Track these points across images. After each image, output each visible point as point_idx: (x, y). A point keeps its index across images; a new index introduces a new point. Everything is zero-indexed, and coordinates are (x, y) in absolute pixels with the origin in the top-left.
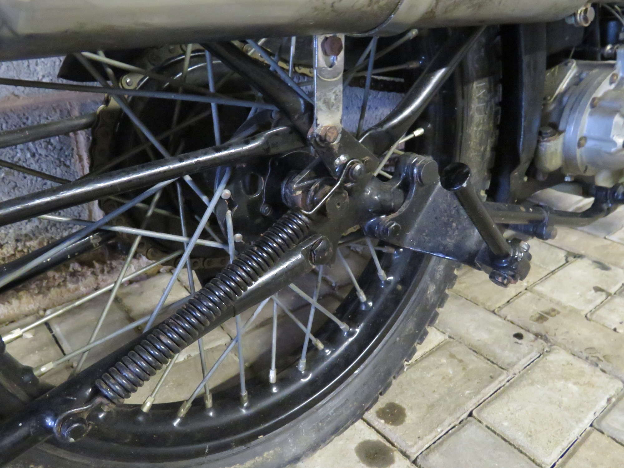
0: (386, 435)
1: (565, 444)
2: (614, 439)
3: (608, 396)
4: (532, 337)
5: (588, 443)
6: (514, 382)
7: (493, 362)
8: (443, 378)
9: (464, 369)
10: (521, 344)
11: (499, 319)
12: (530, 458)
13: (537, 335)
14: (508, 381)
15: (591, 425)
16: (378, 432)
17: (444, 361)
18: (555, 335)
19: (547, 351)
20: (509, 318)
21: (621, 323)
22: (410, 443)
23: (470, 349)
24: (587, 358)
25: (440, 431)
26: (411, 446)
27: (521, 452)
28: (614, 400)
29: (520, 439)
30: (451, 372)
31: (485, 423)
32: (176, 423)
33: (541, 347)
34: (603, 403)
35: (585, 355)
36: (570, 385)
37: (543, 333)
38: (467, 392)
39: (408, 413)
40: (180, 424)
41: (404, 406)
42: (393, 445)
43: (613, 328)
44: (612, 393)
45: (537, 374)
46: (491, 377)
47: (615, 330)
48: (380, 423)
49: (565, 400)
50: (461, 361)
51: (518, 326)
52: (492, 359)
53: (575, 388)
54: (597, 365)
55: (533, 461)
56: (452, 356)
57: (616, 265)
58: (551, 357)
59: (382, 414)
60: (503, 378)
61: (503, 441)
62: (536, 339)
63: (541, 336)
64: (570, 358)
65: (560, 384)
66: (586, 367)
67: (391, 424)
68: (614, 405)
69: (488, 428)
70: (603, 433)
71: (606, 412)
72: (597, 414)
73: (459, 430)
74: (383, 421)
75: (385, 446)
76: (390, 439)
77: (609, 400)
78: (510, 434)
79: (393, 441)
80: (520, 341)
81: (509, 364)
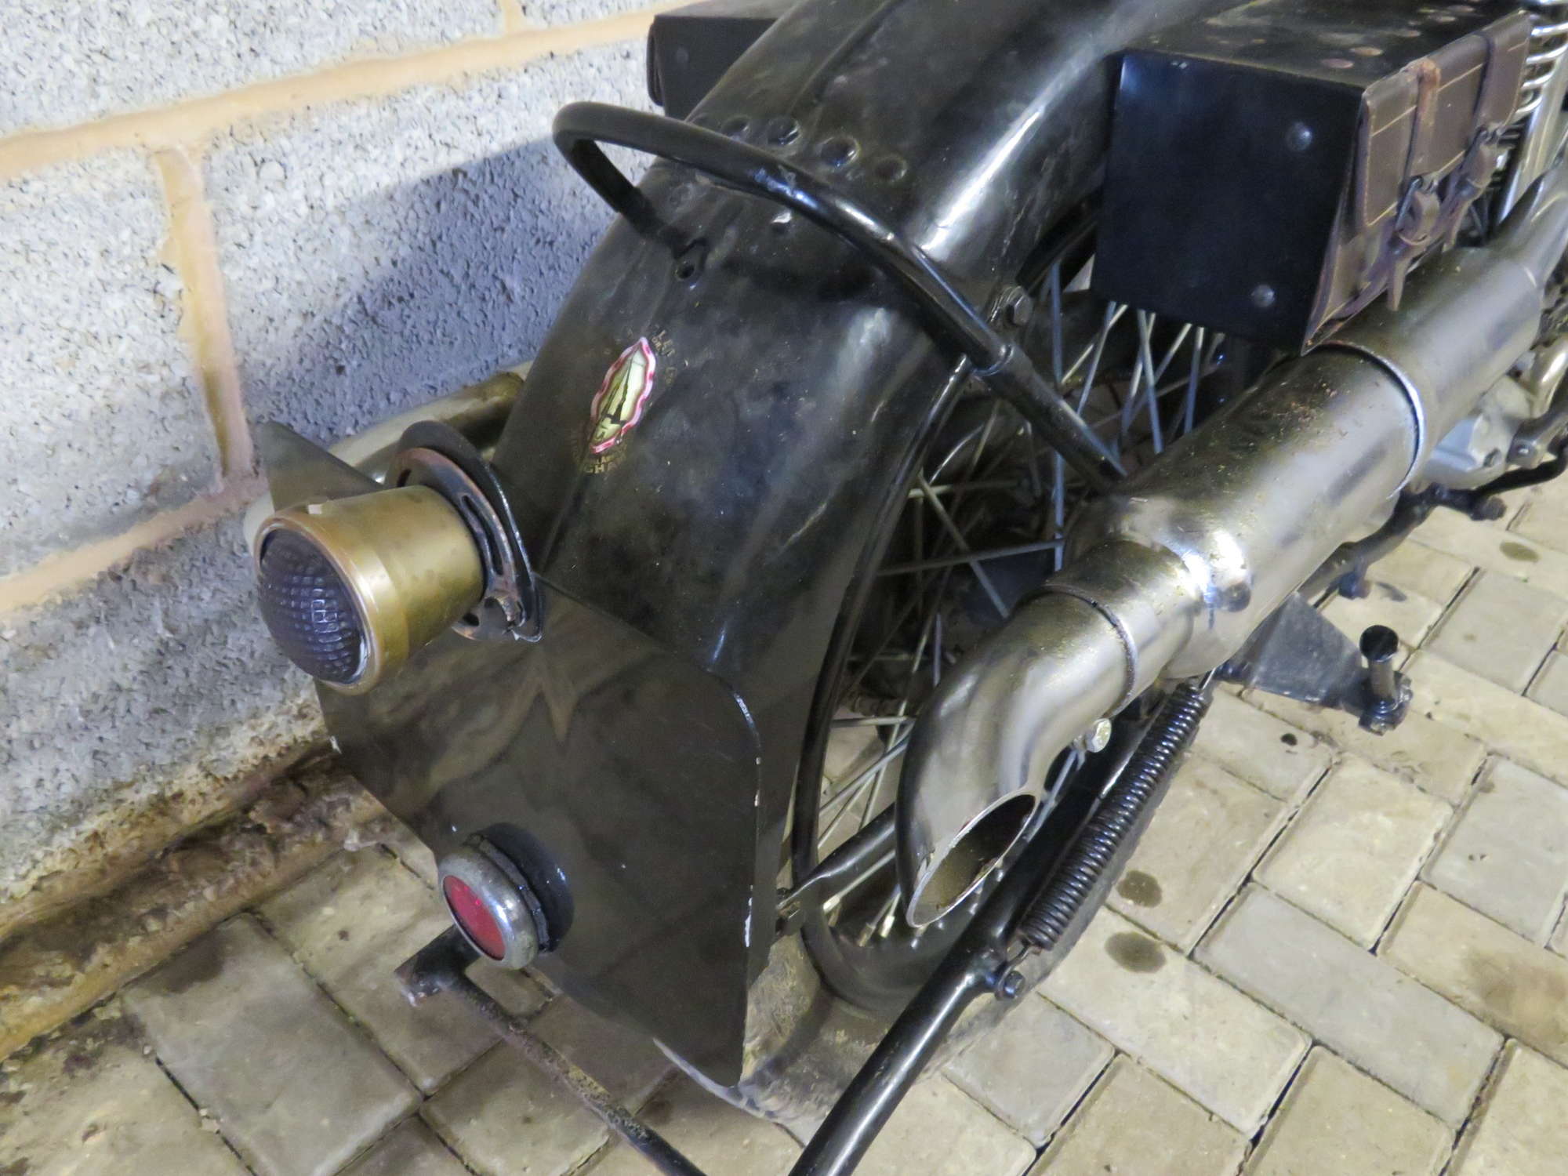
0: (1141, 922)
1: (1388, 910)
2: (1450, 896)
3: (1433, 832)
4: (1310, 739)
5: (1418, 904)
6: (1299, 820)
7: (1261, 789)
8: (1197, 823)
9: (1223, 805)
10: (1296, 753)
11: (1254, 711)
12: (1345, 936)
13: (1316, 735)
14: (1290, 819)
15: (1417, 878)
16: (1127, 918)
17: (1190, 793)
18: (1343, 733)
19: (1336, 764)
20: (1267, 707)
21: (1437, 703)
22: (1180, 932)
23: (1223, 769)
24: (1396, 770)
25: (1215, 907)
26: (1183, 936)
27: (1332, 928)
28: (1443, 835)
29: (1326, 907)
30: (1205, 812)
31: (1274, 891)
32: (914, 944)
33: (1327, 757)
34: (1429, 842)
35: (1393, 765)
36: (1380, 818)
37: (1325, 731)
38: (1238, 843)
39: (1164, 886)
40: (919, 946)
41: (1154, 874)
42: (1154, 936)
43: (1426, 712)
44: (1439, 824)
45: (1329, 801)
46: (1267, 815)
47: (1429, 716)
48: (1127, 905)
49: (1377, 842)
50: (1215, 792)
51: (1283, 720)
52: (1258, 783)
53: (1386, 822)
54: (1412, 781)
55: (1350, 938)
56: (1200, 785)
57: (1413, 587)
58: (1345, 773)
59: (1127, 891)
60: (1283, 815)
61: (1303, 914)
62: (1316, 743)
63: (1322, 735)
64: (1373, 771)
65: (1366, 817)
66: (1395, 784)
67: (1146, 905)
68: (1444, 844)
69: (1281, 897)
70: (1434, 888)
71: (1434, 857)
72: (1424, 860)
73: (1241, 903)
74: (1130, 902)
75: (1145, 940)
76: (1150, 929)
77: (1437, 836)
78: (1313, 902)
79: (1154, 929)
80: (1294, 749)
81: (1286, 791)
